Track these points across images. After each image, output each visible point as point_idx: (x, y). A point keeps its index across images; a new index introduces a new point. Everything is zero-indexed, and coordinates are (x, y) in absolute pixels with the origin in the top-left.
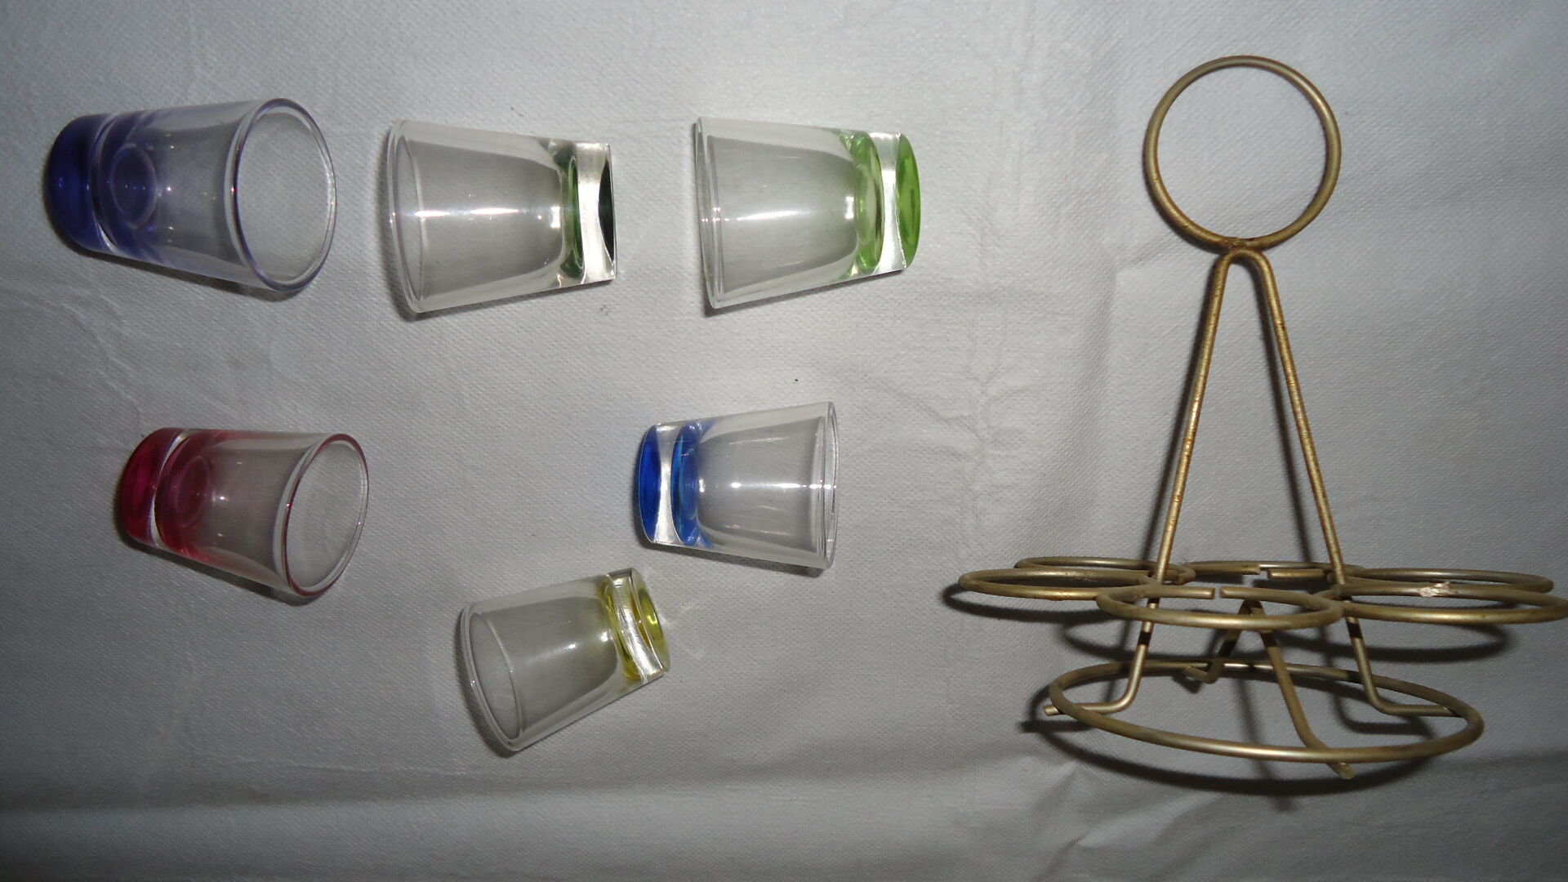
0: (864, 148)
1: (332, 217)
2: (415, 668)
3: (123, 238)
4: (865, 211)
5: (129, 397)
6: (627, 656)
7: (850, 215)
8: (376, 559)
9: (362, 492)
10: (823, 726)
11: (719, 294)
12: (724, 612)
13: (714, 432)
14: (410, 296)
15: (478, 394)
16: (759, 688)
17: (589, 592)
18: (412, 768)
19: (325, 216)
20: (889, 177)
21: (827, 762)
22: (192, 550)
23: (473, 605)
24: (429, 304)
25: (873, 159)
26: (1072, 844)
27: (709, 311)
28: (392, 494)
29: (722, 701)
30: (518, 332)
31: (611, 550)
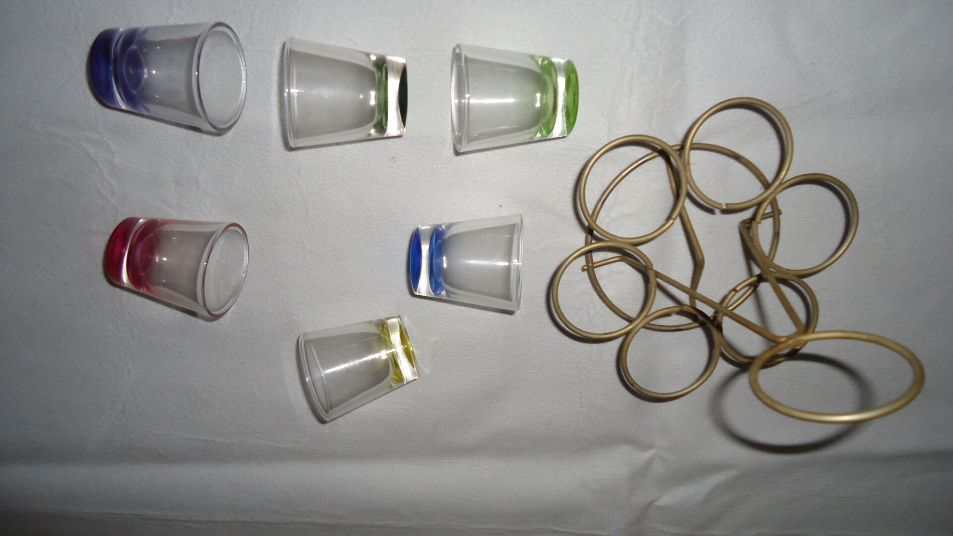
0: (549, 68)
1: (243, 97)
2: (265, 377)
3: (130, 98)
4: (546, 102)
5: (113, 200)
6: (396, 365)
7: (538, 105)
8: (248, 307)
9: (244, 264)
10: (506, 421)
11: (464, 142)
12: (451, 347)
13: (454, 231)
14: (291, 137)
15: (317, 207)
16: (470, 396)
17: (373, 330)
18: (258, 441)
19: (239, 97)
20: (561, 82)
21: (507, 445)
22: (148, 289)
23: (305, 334)
24: (301, 143)
25: (553, 73)
26: (652, 503)
27: (457, 153)
28: (261, 267)
29: (447, 403)
30: (343, 170)
31: (387, 306)
